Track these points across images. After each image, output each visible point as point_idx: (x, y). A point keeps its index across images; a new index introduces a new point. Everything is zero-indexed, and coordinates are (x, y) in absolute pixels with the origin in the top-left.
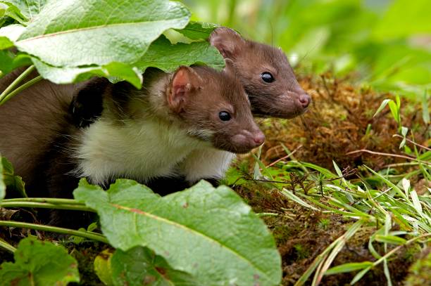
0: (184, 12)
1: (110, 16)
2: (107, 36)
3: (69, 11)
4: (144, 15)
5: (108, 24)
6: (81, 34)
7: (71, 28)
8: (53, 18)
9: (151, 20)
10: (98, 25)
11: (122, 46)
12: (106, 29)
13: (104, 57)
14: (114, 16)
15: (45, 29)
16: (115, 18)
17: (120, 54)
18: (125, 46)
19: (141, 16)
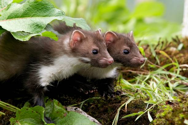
0: (63, 14)
1: (33, 14)
2: (31, 21)
3: (17, 11)
4: (47, 14)
5: (32, 17)
6: (21, 20)
7: (17, 18)
8: (11, 13)
9: (50, 16)
10: (28, 17)
11: (36, 26)
12: (31, 18)
13: (28, 29)
14: (35, 14)
15: (7, 17)
16: (35, 15)
17: (35, 29)
18: (37, 25)
19: (45, 14)
